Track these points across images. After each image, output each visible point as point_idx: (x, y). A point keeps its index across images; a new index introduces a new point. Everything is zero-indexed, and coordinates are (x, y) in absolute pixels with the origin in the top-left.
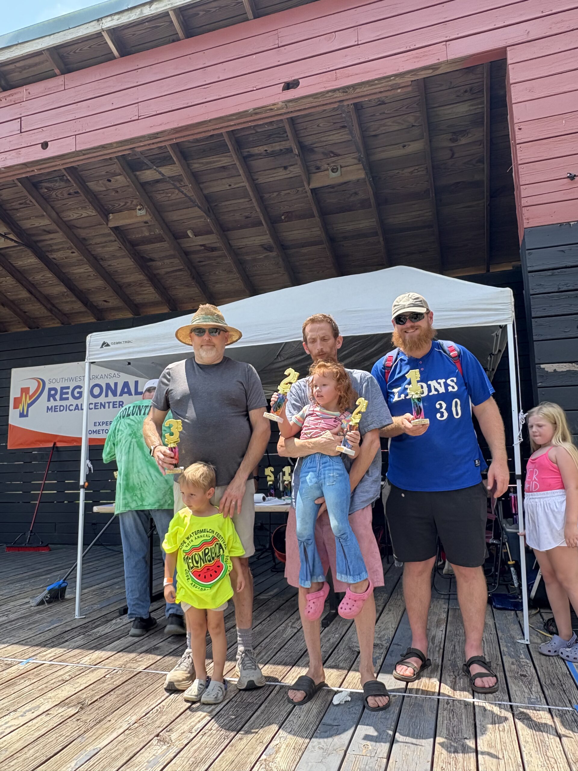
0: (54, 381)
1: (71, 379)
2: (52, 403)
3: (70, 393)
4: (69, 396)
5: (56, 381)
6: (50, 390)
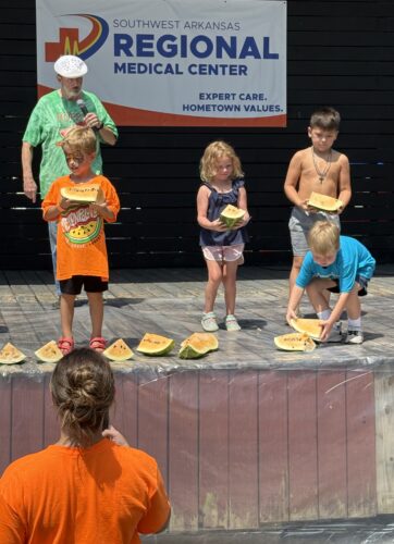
0: (124, 24)
1: (155, 24)
2: (123, 59)
3: (155, 46)
4: (155, 49)
5: (128, 23)
6: (118, 37)
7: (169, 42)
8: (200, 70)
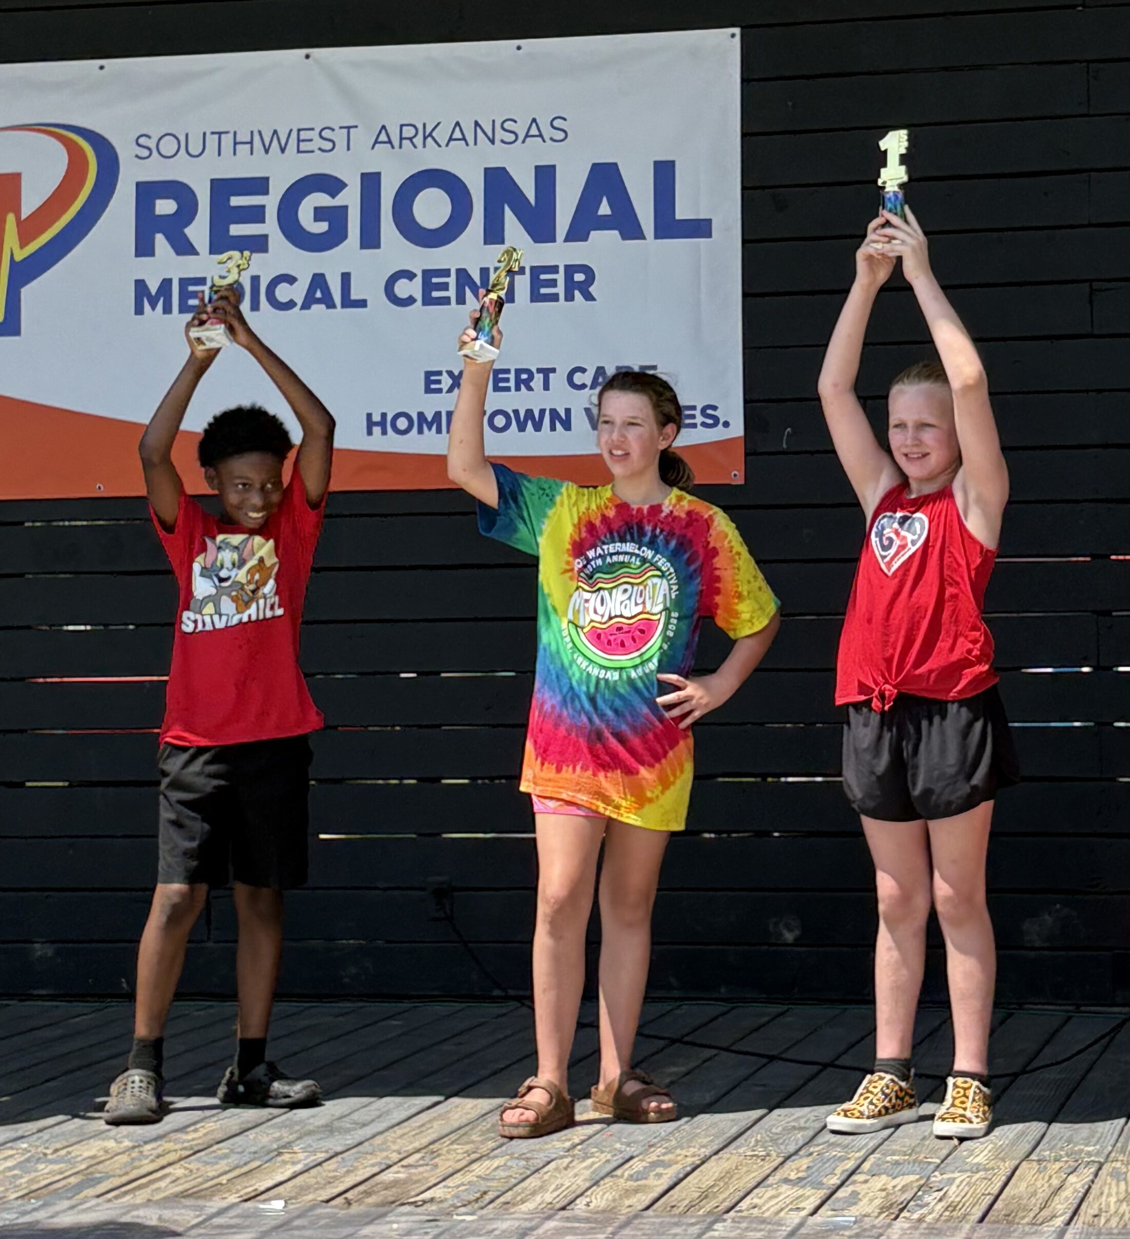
1: (273, 141)
2: (164, 265)
3: (271, 214)
6: (149, 192)
7: (321, 199)
8: (428, 287)
